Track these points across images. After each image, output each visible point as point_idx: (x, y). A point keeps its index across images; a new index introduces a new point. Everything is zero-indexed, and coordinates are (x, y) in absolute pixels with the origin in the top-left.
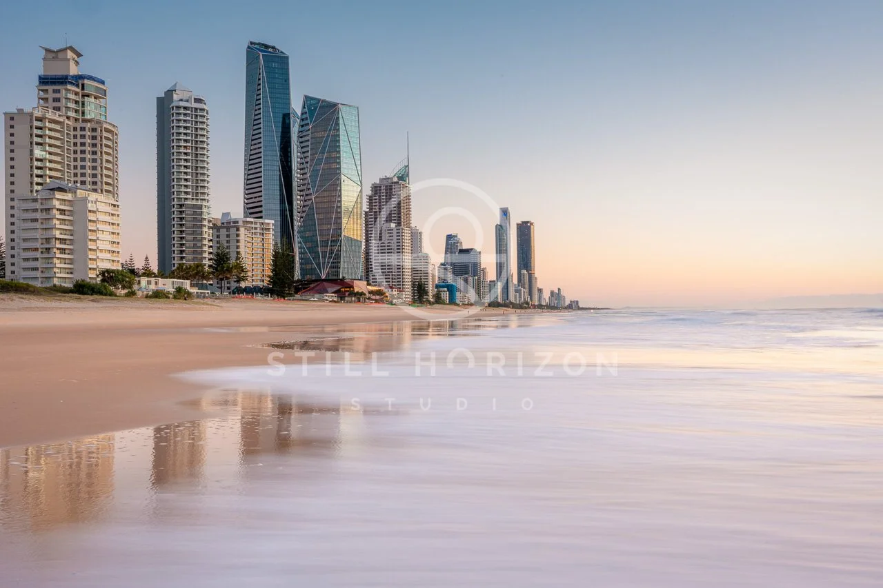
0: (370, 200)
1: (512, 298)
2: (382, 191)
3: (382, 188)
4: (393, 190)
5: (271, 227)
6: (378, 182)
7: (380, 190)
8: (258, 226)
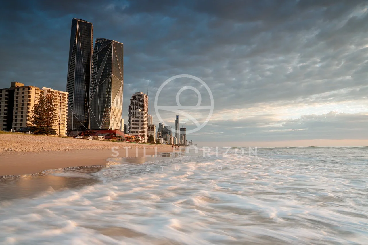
0: (131, 101)
1: (179, 143)
2: (137, 97)
3: (137, 96)
4: (141, 97)
5: (67, 96)
6: (135, 94)
7: (136, 97)
8: (58, 95)
